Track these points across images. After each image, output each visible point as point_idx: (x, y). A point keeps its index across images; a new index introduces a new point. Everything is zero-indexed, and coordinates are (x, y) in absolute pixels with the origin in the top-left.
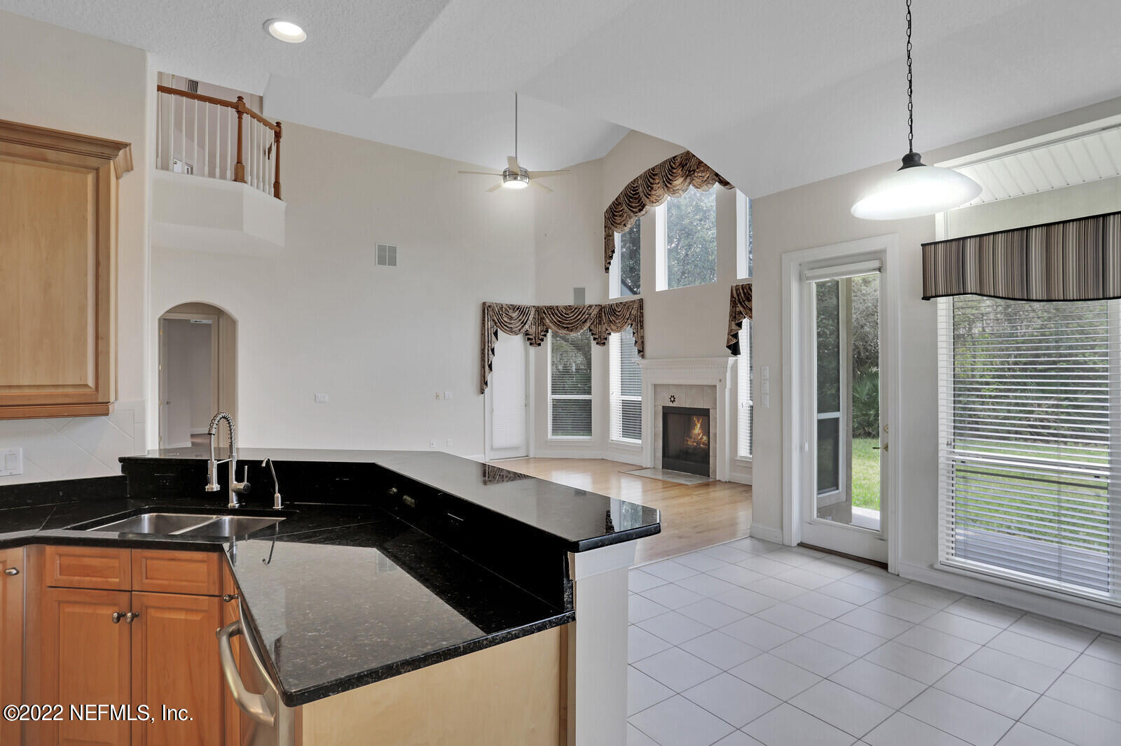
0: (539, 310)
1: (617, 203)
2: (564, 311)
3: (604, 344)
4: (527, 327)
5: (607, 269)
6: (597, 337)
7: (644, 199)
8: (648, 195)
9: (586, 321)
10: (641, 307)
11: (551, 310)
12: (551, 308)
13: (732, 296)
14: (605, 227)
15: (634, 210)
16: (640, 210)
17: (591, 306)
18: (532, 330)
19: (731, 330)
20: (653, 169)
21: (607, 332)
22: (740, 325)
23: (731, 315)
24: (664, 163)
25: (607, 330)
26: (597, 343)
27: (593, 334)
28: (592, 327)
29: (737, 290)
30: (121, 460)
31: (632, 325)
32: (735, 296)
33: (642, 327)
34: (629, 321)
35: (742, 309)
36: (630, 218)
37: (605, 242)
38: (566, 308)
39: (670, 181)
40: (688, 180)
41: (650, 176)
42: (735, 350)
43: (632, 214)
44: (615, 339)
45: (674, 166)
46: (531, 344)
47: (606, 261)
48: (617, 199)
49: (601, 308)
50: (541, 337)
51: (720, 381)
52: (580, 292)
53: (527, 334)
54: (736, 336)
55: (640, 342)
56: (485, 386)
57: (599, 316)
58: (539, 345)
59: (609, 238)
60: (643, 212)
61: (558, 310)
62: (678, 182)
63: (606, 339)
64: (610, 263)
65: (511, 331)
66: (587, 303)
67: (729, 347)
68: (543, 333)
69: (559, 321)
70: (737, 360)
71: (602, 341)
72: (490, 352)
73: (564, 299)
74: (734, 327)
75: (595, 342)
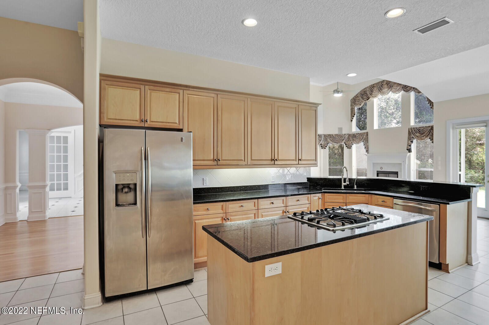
0: (325, 136)
1: (356, 96)
2: (335, 136)
3: (350, 148)
5: (352, 121)
6: (348, 145)
7: (369, 95)
8: (371, 94)
9: (343, 140)
10: (367, 135)
11: (330, 136)
12: (330, 135)
13: (409, 131)
14: (351, 105)
15: (365, 99)
16: (367, 100)
17: (345, 134)
18: (323, 143)
19: (408, 144)
20: (374, 85)
21: (352, 144)
22: (412, 142)
23: (408, 138)
24: (379, 83)
25: (352, 143)
27: (346, 145)
28: (346, 142)
29: (411, 130)
30: (307, 178)
31: (363, 141)
32: (410, 131)
33: (368, 142)
34: (362, 140)
35: (413, 136)
36: (363, 102)
37: (351, 111)
38: (335, 135)
39: (381, 89)
40: (390, 89)
41: (372, 87)
42: (409, 150)
43: (364, 101)
44: (354, 147)
45: (383, 84)
46: (322, 148)
47: (351, 118)
48: (356, 95)
49: (349, 135)
50: (326, 146)
51: (403, 162)
52: (340, 129)
53: (321, 145)
54: (410, 146)
55: (367, 147)
57: (349, 138)
58: (325, 148)
59: (352, 110)
60: (368, 100)
61: (332, 136)
62: (385, 90)
63: (351, 146)
64: (353, 119)
66: (344, 133)
67: (407, 150)
68: (327, 144)
69: (333, 140)
70: (410, 154)
71: (349, 147)
73: (335, 132)
74: (410, 142)
75: (347, 147)
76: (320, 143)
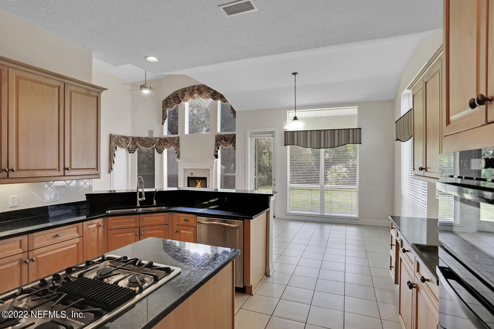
0: (133, 138)
1: (168, 98)
2: (144, 139)
3: (161, 153)
4: (128, 145)
5: (163, 124)
6: (158, 150)
7: (181, 99)
8: (183, 98)
9: (154, 144)
10: (179, 140)
11: (139, 139)
12: (138, 138)
13: (216, 138)
14: (163, 107)
15: (176, 102)
16: (179, 103)
17: (156, 138)
18: (131, 147)
19: (215, 150)
20: (185, 88)
21: (163, 148)
22: (219, 148)
23: (215, 145)
24: (190, 87)
25: (163, 147)
26: (158, 153)
27: (156, 149)
28: (157, 146)
29: (218, 136)
30: (86, 195)
31: (174, 146)
32: (217, 138)
33: (179, 147)
34: (174, 145)
35: (220, 143)
36: (174, 105)
37: (163, 113)
38: (145, 138)
39: (192, 94)
40: (200, 95)
41: (184, 91)
42: (216, 157)
43: (175, 104)
44: (165, 151)
45: (194, 89)
46: (130, 152)
47: (163, 120)
48: (168, 97)
49: (160, 139)
50: (134, 150)
51: (211, 167)
52: (151, 132)
53: (128, 148)
54: (217, 152)
55: (178, 153)
56: (111, 170)
57: (160, 142)
58: (133, 153)
59: (164, 112)
60: (180, 104)
61: (142, 139)
62: (196, 95)
63: (162, 151)
64: (164, 121)
65: (122, 147)
66: (154, 136)
67: (215, 156)
68: (135, 148)
69: (142, 143)
70: (217, 160)
71: (160, 152)
72: (114, 156)
73: (145, 135)
74: (217, 149)
75: (158, 152)
76: (127, 147)
